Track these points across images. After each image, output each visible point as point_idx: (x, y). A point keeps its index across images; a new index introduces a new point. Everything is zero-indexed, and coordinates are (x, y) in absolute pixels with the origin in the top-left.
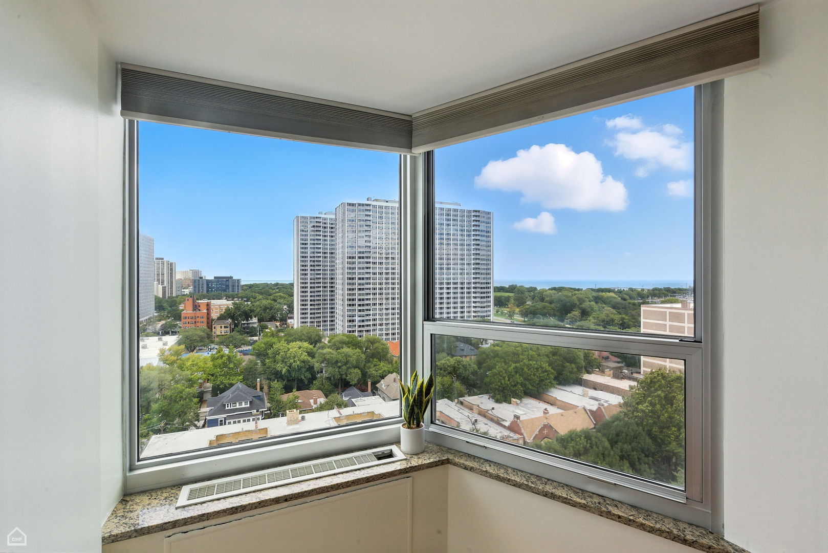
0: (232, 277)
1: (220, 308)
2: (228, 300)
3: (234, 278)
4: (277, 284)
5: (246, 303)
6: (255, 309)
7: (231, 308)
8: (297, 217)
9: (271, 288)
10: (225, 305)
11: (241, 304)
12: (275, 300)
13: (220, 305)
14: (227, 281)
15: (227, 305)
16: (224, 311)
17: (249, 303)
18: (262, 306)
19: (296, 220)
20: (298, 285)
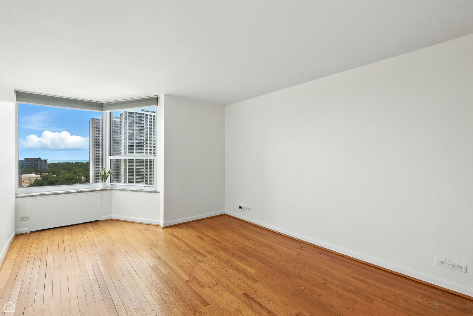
0: (41, 158)
1: (30, 180)
2: (36, 174)
3: (41, 159)
4: (77, 163)
5: (52, 176)
6: (59, 180)
7: (40, 179)
8: (92, 119)
9: (73, 166)
10: (35, 177)
11: (48, 176)
12: (75, 174)
13: (30, 178)
14: (36, 161)
15: (36, 178)
16: (33, 181)
17: (54, 176)
18: (65, 177)
19: (91, 121)
20: (93, 163)
